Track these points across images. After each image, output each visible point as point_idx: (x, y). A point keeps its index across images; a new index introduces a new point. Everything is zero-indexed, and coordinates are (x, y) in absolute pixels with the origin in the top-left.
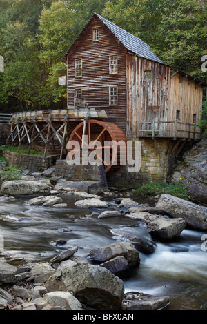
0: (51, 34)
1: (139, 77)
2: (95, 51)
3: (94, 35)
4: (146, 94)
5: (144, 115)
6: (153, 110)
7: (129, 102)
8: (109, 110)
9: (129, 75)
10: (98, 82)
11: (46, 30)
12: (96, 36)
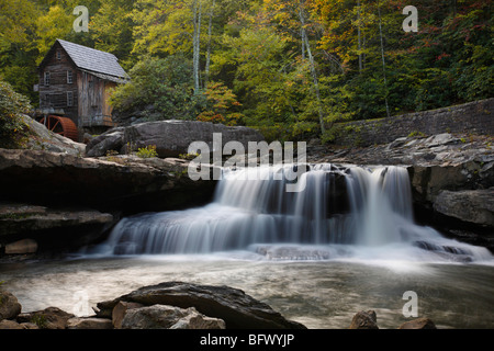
0: (48, 40)
1: (86, 86)
2: (58, 67)
3: (57, 54)
4: (90, 97)
5: (89, 111)
6: (94, 108)
7: (80, 103)
8: (66, 109)
9: (80, 84)
10: (60, 89)
11: (43, 36)
12: (58, 56)
